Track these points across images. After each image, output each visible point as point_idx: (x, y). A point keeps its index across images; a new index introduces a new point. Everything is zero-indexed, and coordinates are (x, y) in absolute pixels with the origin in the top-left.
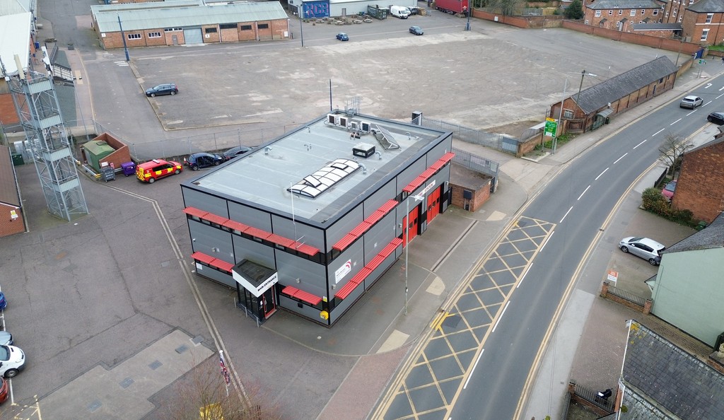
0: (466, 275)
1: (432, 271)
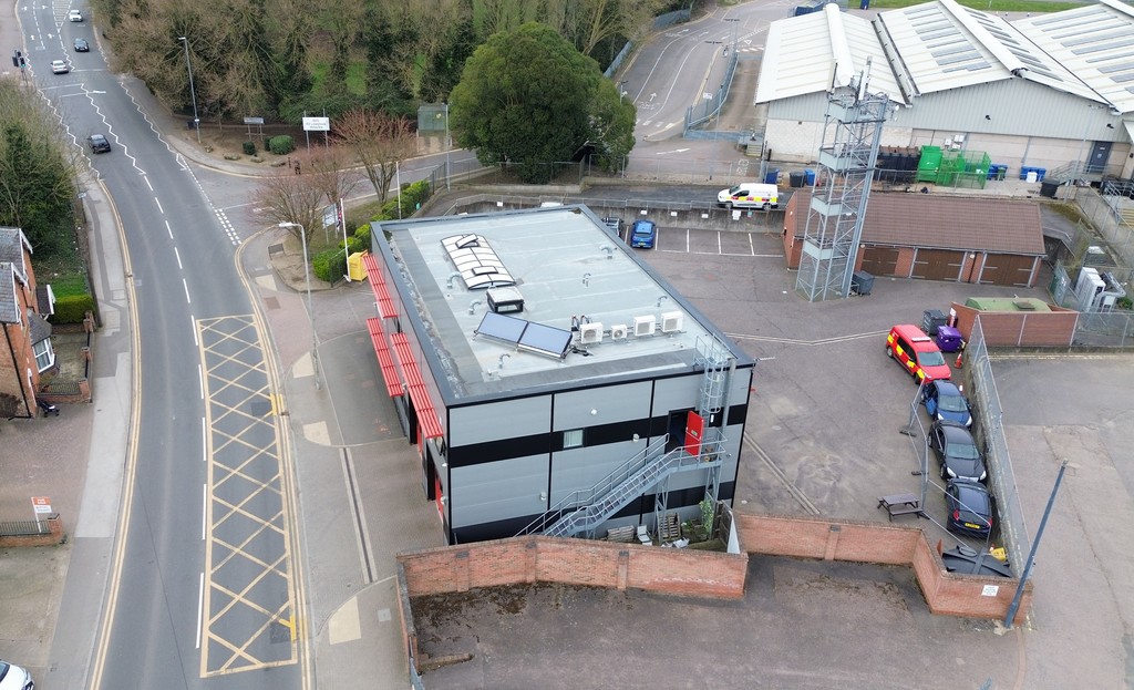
1: (345, 450)
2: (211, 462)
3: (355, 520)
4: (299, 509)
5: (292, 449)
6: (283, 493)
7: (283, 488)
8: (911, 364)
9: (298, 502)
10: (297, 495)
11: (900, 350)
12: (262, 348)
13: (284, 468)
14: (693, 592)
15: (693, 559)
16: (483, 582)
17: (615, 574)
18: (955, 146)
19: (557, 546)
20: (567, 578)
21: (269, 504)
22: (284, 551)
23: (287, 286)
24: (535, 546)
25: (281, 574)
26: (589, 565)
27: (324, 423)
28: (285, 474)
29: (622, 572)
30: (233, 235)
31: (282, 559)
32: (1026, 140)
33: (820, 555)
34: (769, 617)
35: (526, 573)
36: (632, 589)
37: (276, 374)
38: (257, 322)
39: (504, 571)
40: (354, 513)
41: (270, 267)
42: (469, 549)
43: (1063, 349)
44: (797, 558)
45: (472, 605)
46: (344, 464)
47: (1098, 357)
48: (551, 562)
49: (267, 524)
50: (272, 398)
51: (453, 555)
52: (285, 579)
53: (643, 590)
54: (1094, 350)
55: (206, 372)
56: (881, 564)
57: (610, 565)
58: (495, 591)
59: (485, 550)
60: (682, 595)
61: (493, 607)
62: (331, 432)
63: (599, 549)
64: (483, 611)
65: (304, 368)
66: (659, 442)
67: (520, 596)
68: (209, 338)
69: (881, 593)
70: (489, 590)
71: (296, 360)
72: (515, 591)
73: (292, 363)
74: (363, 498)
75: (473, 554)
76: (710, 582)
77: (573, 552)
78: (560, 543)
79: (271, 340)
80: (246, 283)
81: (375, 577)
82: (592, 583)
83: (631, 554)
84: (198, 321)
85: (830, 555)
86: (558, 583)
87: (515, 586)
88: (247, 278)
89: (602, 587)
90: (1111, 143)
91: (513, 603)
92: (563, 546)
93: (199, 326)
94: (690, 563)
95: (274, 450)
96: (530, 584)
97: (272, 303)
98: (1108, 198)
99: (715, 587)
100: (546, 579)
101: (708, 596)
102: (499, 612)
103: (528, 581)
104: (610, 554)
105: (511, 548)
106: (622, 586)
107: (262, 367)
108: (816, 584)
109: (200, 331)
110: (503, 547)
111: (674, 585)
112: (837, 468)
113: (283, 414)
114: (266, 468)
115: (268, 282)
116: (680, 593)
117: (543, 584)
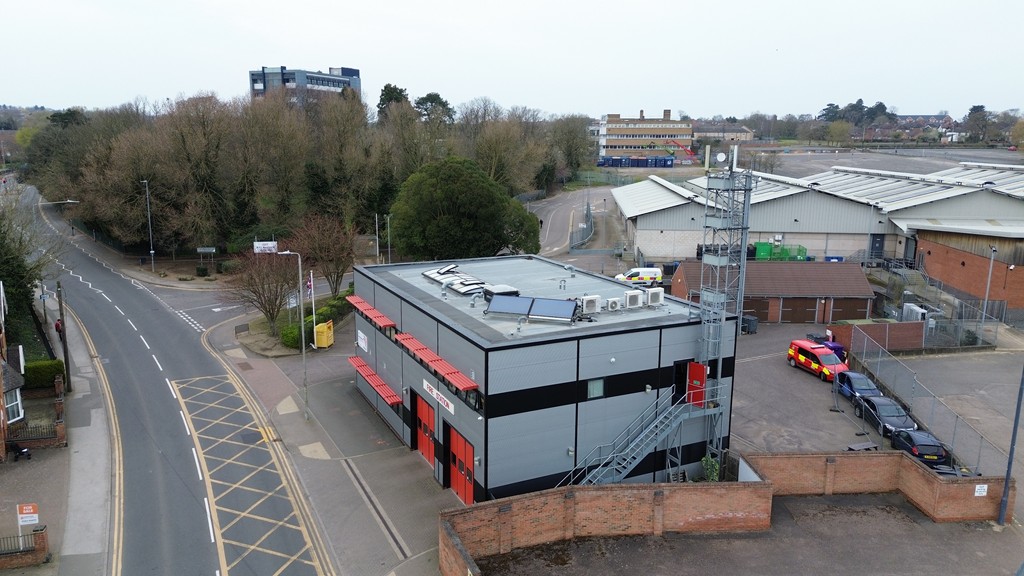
0: (298, 480)
1: (346, 460)
2: (209, 481)
3: (373, 511)
4: (312, 509)
5: (292, 465)
6: (291, 498)
7: (290, 494)
8: (815, 366)
9: (309, 504)
10: (307, 498)
11: (802, 358)
12: (242, 396)
13: (287, 479)
14: (725, 528)
15: (723, 491)
16: (524, 540)
17: (651, 519)
18: (777, 243)
19: (594, 493)
20: (604, 530)
21: (279, 507)
22: (305, 544)
23: (257, 354)
24: (574, 496)
25: (306, 562)
26: (626, 512)
27: (319, 444)
28: (289, 483)
29: (658, 516)
30: (196, 326)
31: (304, 550)
32: (825, 236)
33: (820, 491)
34: (802, 541)
35: (565, 529)
36: (667, 532)
37: (260, 413)
38: (233, 379)
39: (544, 528)
40: (370, 507)
41: (237, 343)
42: (511, 502)
43: (919, 352)
44: (801, 495)
45: (518, 563)
46: (348, 471)
47: (946, 356)
48: (587, 513)
49: (281, 523)
50: (261, 430)
51: (496, 509)
52: (313, 567)
53: (678, 533)
54: (941, 351)
55: (189, 416)
56: (873, 494)
57: (646, 508)
58: (537, 549)
59: (527, 503)
60: (716, 533)
61: (540, 562)
62: (328, 448)
63: (635, 492)
64: (532, 566)
65: (287, 407)
66: (667, 393)
67: (563, 551)
68: (184, 393)
69: (885, 513)
70: (531, 549)
71: (279, 402)
72: (556, 547)
73: (276, 405)
74: (376, 494)
75: (516, 507)
76: (739, 515)
77: (610, 499)
78: (598, 489)
79: (249, 390)
80: (214, 355)
81: (408, 553)
82: (630, 532)
83: (666, 493)
84: (173, 382)
85: (829, 490)
86: (596, 536)
87: (555, 543)
88: (216, 352)
89: (639, 535)
90: (883, 235)
91: (558, 557)
92: (600, 493)
93: (175, 385)
94: (721, 497)
95: (273, 466)
96: (570, 540)
97: (245, 366)
98: (895, 270)
99: (745, 520)
100: (584, 534)
101: (739, 531)
102: (548, 565)
103: (567, 538)
104: (646, 496)
105: (550, 499)
106: (658, 532)
107: (246, 409)
108: (828, 512)
109: (176, 389)
110: (543, 499)
111: (708, 522)
112: (796, 437)
113: (275, 441)
114: (269, 480)
115: (240, 354)
116: (712, 530)
117: (581, 540)
